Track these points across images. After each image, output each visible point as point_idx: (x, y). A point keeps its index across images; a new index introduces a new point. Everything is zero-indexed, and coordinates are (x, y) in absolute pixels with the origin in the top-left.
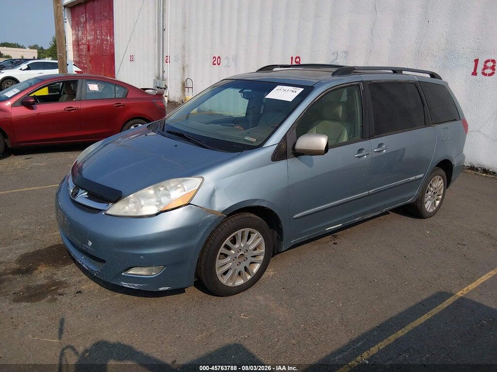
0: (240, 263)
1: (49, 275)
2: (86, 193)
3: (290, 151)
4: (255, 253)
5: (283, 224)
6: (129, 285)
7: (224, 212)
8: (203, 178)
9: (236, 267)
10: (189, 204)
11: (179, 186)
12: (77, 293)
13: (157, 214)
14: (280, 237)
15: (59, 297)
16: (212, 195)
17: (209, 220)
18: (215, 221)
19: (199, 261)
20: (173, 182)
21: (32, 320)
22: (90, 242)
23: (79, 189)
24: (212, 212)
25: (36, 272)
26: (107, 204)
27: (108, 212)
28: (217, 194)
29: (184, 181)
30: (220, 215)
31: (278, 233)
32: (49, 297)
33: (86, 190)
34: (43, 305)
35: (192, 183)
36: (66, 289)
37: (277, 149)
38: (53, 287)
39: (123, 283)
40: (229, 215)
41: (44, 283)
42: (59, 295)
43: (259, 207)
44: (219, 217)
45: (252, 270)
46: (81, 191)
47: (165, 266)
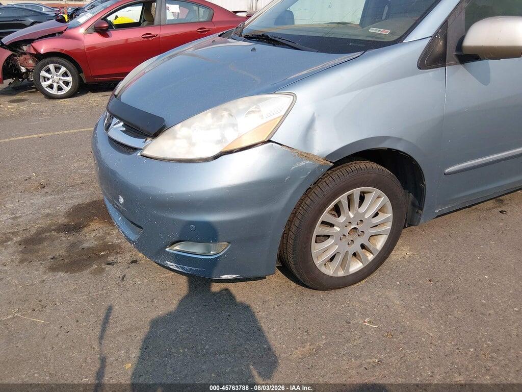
0: (352, 241)
1: (102, 234)
2: (122, 124)
3: (451, 52)
4: (376, 220)
5: (427, 182)
6: (177, 267)
7: (328, 157)
8: (294, 96)
9: (348, 248)
10: (269, 141)
11: (252, 109)
12: (132, 262)
13: (216, 157)
14: (417, 203)
15: (108, 268)
16: (310, 126)
17: (301, 170)
18: (314, 172)
19: (285, 236)
20: (242, 103)
21: (66, 299)
22: (121, 197)
23: (113, 118)
24: (308, 156)
25: (86, 229)
26: (144, 140)
27: (146, 152)
28: (318, 125)
29: (260, 101)
30: (323, 162)
31: (416, 195)
32: (95, 266)
33: (121, 120)
34: (84, 278)
35: (276, 103)
36: (119, 256)
37: (429, 46)
38: (103, 251)
39: (169, 263)
40: (337, 164)
41: (92, 245)
42: (108, 264)
43: (390, 150)
44: (321, 166)
45: (375, 245)
46: (115, 120)
47: (229, 243)
